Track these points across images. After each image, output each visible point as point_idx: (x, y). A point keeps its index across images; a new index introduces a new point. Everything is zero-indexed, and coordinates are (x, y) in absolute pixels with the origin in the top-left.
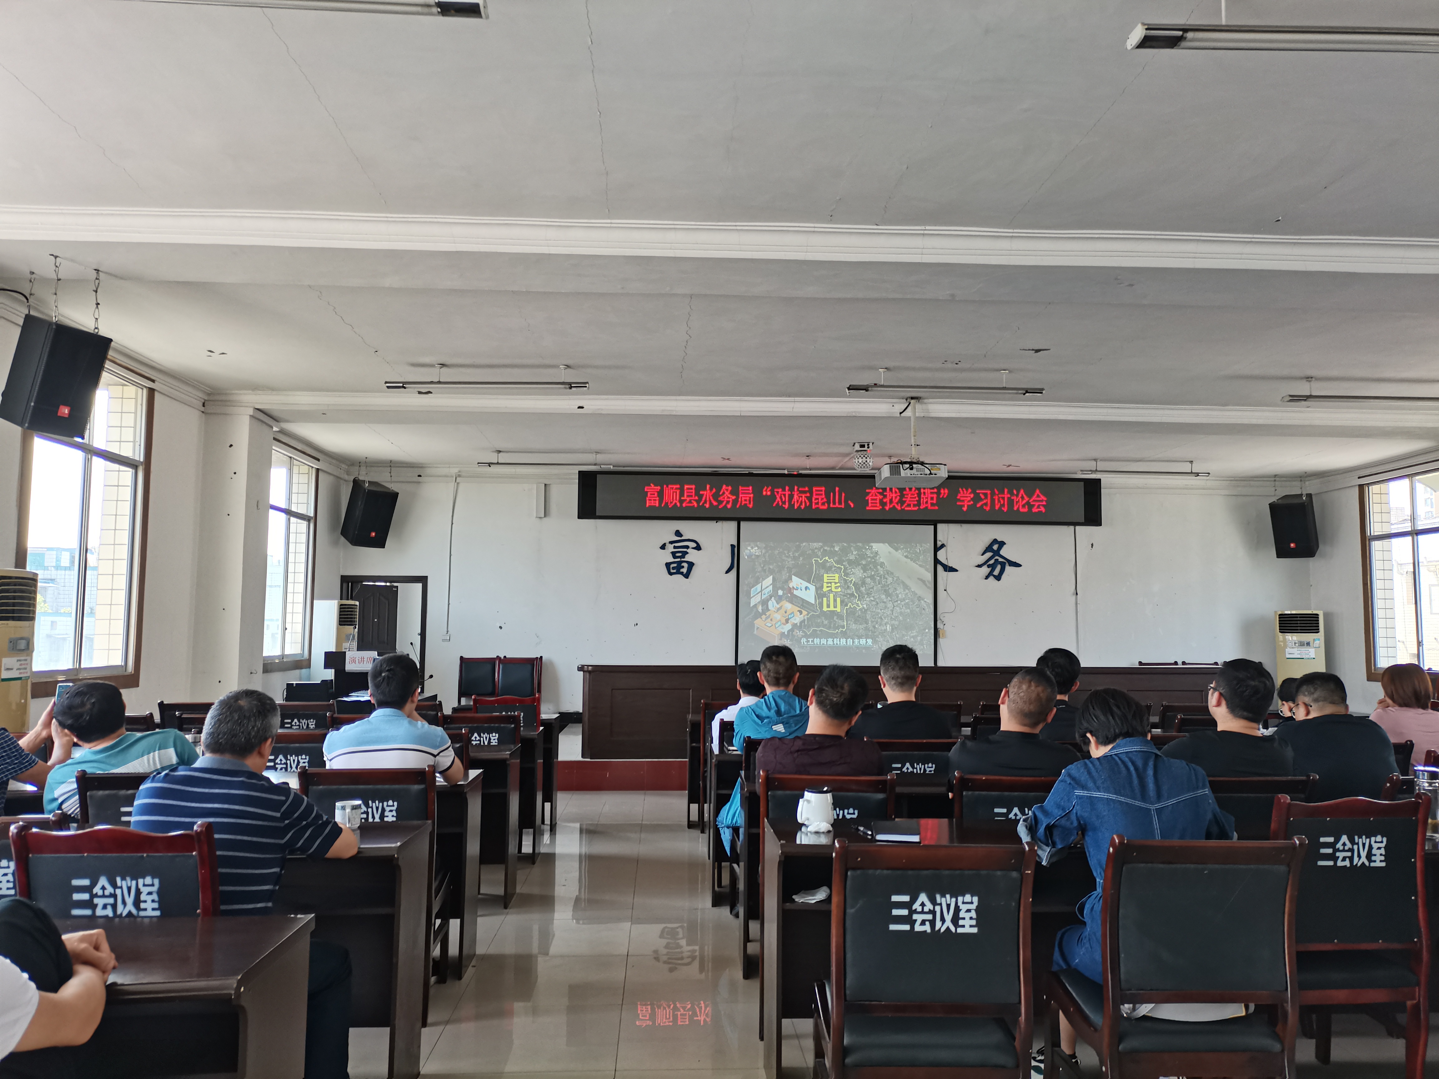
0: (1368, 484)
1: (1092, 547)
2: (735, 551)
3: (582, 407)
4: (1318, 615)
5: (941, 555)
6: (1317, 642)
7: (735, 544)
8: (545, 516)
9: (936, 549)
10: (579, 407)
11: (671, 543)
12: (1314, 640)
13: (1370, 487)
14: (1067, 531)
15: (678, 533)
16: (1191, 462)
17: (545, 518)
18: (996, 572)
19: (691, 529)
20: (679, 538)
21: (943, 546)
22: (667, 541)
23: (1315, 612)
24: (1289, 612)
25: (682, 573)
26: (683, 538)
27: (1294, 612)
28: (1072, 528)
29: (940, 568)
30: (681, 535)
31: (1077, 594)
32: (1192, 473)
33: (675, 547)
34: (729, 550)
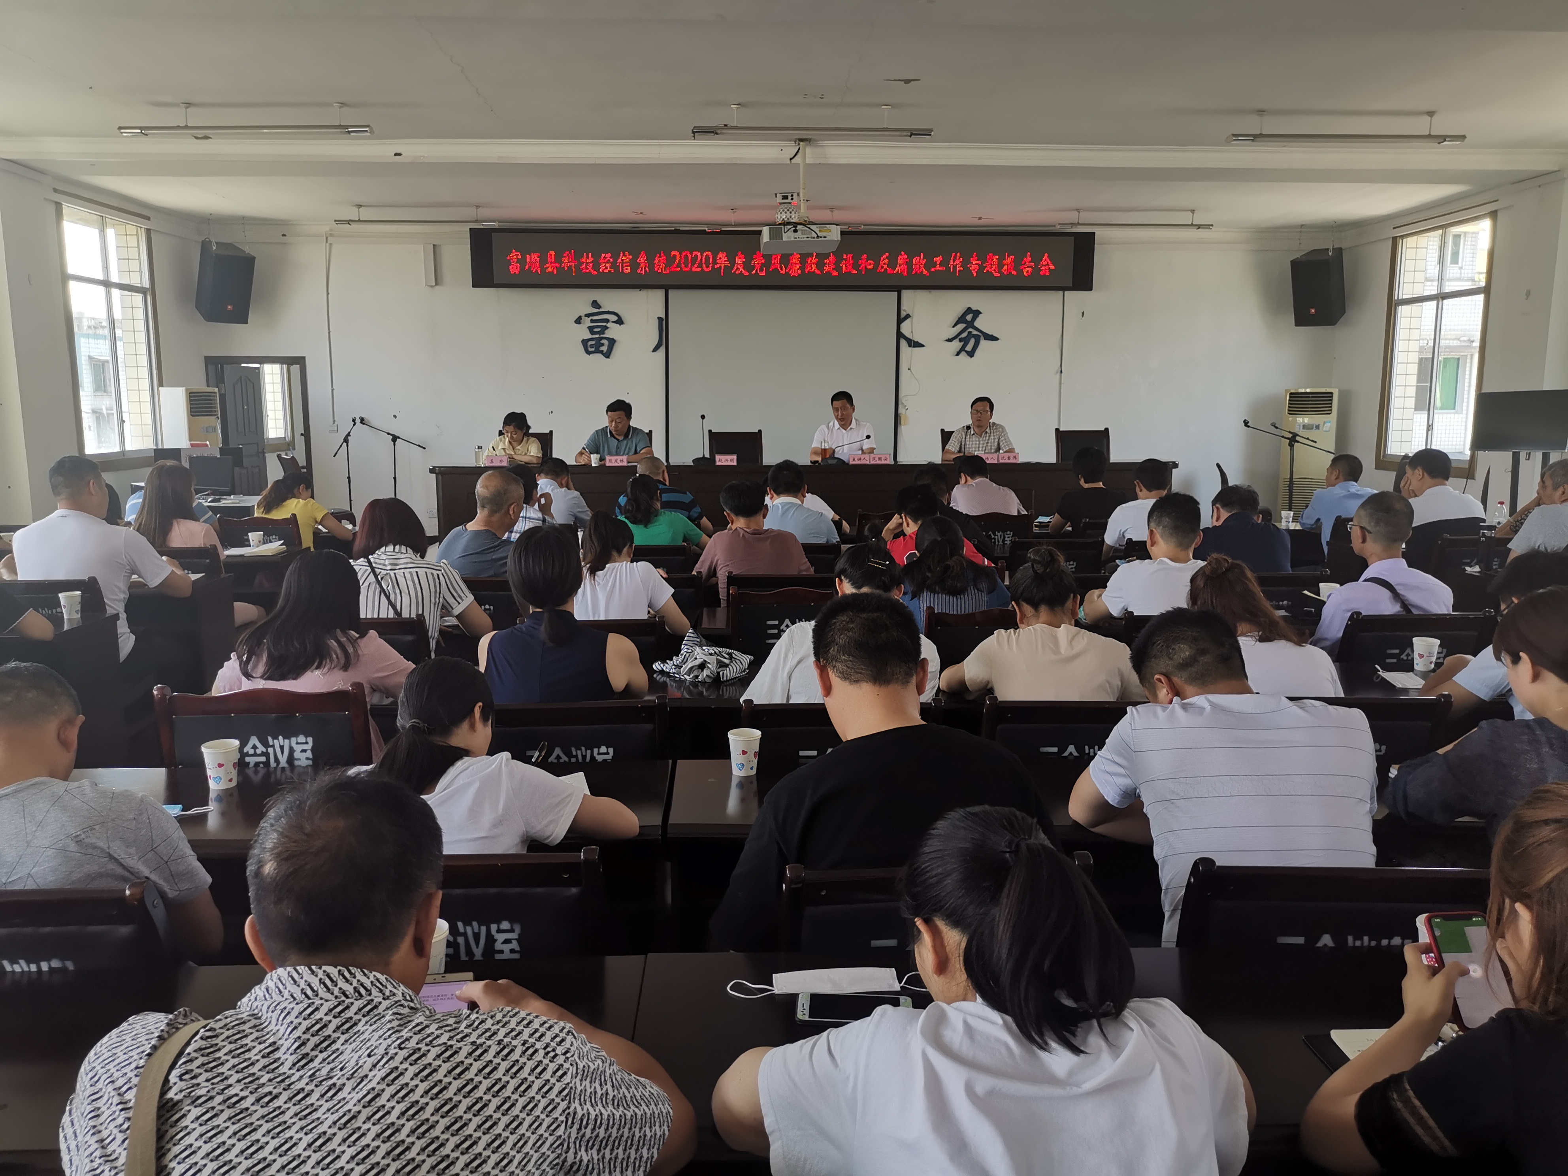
0: (1402, 237)
1: (1083, 316)
2: (663, 324)
3: (399, 154)
4: (1332, 393)
5: (905, 328)
6: (1328, 425)
7: (663, 316)
8: (437, 284)
9: (900, 321)
10: (396, 154)
11: (587, 315)
12: (1325, 423)
13: (1405, 240)
14: (1055, 297)
15: (595, 304)
16: (1193, 211)
17: (437, 287)
18: (969, 348)
19: (611, 300)
20: (597, 310)
21: (908, 316)
22: (583, 315)
23: (1329, 390)
24: (1303, 391)
25: (602, 352)
26: (601, 310)
27: (1308, 390)
28: (1061, 293)
29: (903, 343)
30: (599, 307)
31: (1061, 372)
32: (1192, 225)
33: (592, 321)
34: (656, 323)
